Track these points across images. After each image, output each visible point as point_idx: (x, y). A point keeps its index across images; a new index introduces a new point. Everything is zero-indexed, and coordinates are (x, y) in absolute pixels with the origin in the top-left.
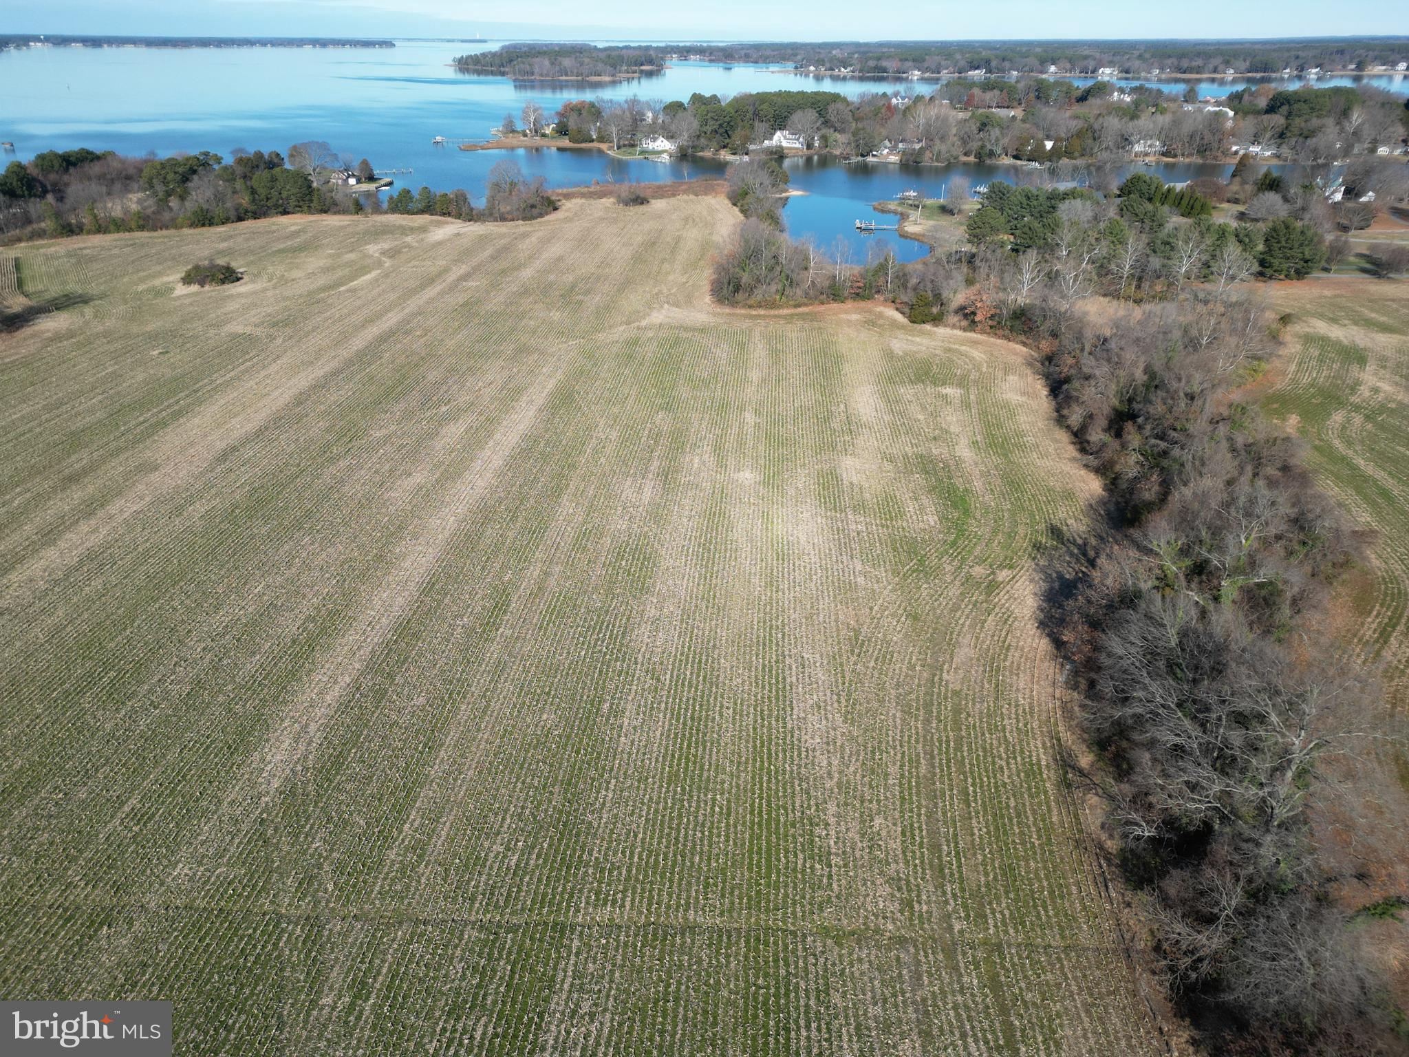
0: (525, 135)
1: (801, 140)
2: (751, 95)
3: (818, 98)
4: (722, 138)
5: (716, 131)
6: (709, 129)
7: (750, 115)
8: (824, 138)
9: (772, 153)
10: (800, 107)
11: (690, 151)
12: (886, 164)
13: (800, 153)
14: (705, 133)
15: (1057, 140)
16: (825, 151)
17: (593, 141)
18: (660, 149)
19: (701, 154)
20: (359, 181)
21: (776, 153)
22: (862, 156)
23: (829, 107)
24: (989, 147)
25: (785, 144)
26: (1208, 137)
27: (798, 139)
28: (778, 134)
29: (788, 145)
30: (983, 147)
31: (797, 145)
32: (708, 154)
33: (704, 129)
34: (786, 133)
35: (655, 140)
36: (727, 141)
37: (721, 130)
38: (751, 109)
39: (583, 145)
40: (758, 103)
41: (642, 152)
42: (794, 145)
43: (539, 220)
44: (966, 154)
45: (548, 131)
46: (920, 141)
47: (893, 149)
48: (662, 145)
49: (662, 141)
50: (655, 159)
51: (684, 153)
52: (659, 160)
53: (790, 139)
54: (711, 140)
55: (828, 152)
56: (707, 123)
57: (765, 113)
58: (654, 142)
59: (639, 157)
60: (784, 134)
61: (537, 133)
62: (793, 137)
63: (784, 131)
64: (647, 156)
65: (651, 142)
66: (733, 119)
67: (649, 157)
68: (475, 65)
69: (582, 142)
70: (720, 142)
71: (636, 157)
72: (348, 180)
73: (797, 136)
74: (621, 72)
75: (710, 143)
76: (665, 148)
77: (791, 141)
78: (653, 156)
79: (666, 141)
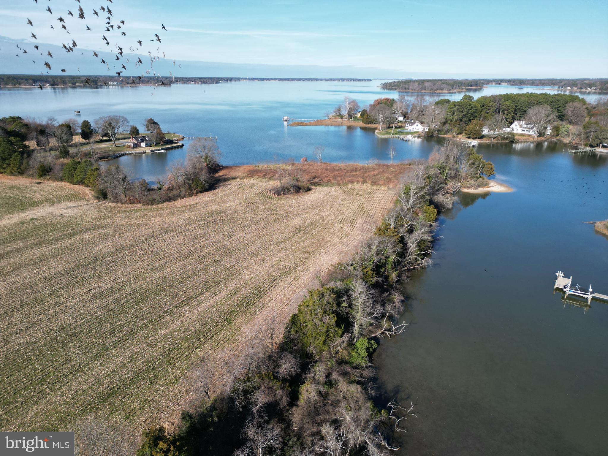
0: (342, 118)
1: (535, 129)
3: (558, 98)
4: (463, 126)
5: (461, 121)
6: (455, 117)
8: (556, 129)
9: (503, 138)
10: (539, 104)
11: (436, 133)
13: (531, 139)
14: (451, 121)
16: (555, 139)
18: (415, 130)
19: (445, 136)
20: (147, 145)
21: (507, 138)
22: (592, 146)
23: (567, 105)
25: (519, 131)
27: (532, 128)
28: (516, 123)
29: (523, 132)
31: (531, 133)
32: (449, 136)
33: (451, 118)
34: (522, 123)
35: (413, 124)
36: (468, 127)
37: (465, 119)
40: (502, 100)
41: (398, 133)
42: (528, 133)
43: (166, 203)
45: (359, 116)
48: (417, 128)
49: (417, 125)
50: (403, 138)
51: (430, 135)
52: (405, 139)
53: (526, 128)
54: (455, 126)
55: (558, 140)
56: (454, 113)
57: (507, 108)
58: (412, 125)
59: (393, 136)
60: (521, 124)
61: (351, 116)
62: (529, 126)
63: (521, 122)
64: (398, 136)
65: (410, 125)
66: (478, 111)
67: (400, 136)
68: (389, 86)
69: (369, 124)
70: (462, 128)
71: (390, 136)
72: (140, 144)
73: (532, 126)
74: (455, 89)
75: (453, 129)
76: (418, 130)
77: (526, 130)
78: (403, 136)
79: (420, 126)
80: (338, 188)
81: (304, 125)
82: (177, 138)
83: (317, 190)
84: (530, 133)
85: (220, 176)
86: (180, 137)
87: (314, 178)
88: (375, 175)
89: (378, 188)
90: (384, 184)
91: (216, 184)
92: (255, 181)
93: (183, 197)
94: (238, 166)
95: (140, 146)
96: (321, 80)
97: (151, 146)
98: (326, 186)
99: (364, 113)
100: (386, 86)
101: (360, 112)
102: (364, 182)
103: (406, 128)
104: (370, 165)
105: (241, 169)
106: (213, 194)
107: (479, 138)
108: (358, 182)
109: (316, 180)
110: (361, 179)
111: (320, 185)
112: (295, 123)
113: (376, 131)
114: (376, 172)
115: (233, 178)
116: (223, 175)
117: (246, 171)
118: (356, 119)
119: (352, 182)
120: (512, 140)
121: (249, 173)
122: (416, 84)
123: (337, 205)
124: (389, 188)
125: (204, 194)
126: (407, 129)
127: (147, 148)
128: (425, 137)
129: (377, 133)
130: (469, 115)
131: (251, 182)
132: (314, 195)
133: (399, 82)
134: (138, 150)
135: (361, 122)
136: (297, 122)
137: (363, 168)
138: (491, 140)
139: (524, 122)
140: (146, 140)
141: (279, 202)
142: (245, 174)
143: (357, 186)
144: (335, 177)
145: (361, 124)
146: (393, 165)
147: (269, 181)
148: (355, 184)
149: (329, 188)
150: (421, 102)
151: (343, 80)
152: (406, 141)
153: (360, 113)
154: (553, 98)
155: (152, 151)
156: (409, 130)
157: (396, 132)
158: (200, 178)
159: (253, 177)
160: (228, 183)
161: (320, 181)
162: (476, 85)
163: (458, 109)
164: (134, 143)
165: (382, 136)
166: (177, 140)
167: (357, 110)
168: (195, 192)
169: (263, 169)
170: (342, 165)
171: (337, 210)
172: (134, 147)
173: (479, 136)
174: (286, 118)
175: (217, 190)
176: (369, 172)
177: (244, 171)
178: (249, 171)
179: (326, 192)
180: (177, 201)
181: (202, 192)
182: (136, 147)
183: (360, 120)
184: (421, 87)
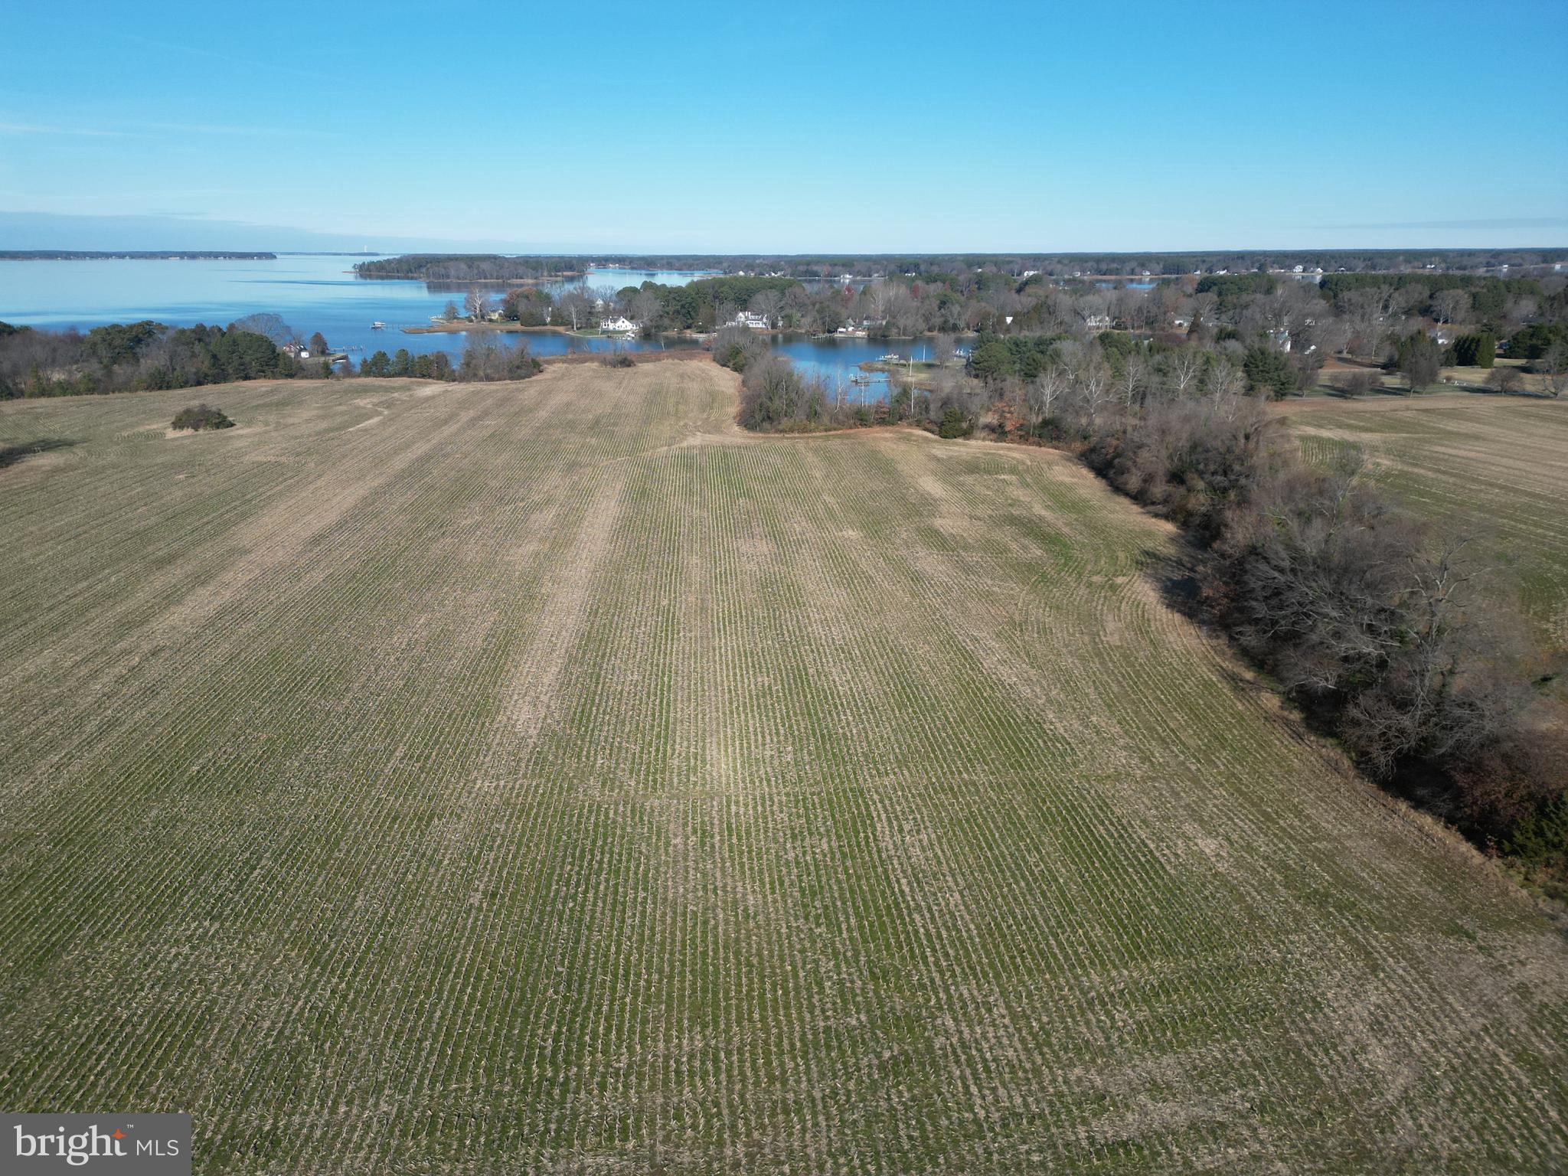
0: (471, 321)
1: (764, 319)
3: (775, 282)
4: (685, 319)
5: (679, 314)
6: (671, 309)
7: (710, 298)
8: (788, 318)
10: (758, 290)
11: (653, 330)
12: (854, 339)
13: (765, 333)
14: (668, 313)
15: (1015, 315)
16: (790, 330)
17: (545, 324)
18: (622, 329)
19: (664, 333)
20: (311, 355)
22: (829, 332)
24: (952, 321)
25: (749, 324)
26: (1154, 310)
28: (741, 314)
29: (752, 325)
30: (945, 322)
31: (761, 325)
32: (672, 333)
37: (684, 311)
38: (711, 292)
39: (537, 328)
40: (717, 286)
41: (604, 332)
42: (757, 325)
44: (930, 330)
45: (495, 316)
46: (884, 318)
47: (858, 326)
48: (624, 325)
49: (623, 322)
51: (647, 331)
53: (753, 319)
54: (673, 320)
55: (793, 330)
56: (671, 303)
57: (725, 295)
58: (614, 323)
59: (602, 336)
60: (747, 315)
62: (756, 317)
63: (747, 312)
65: (610, 324)
66: (692, 301)
70: (682, 323)
71: (599, 336)
73: (760, 317)
75: (673, 323)
76: (627, 329)
77: (754, 322)
79: (627, 323)
96: (121, 256)
100: (368, 269)
128: (640, 337)
130: (688, 304)
133: (399, 260)
139: (750, 313)
151: (193, 256)
156: (611, 329)
162: (571, 268)
184: (476, 271)
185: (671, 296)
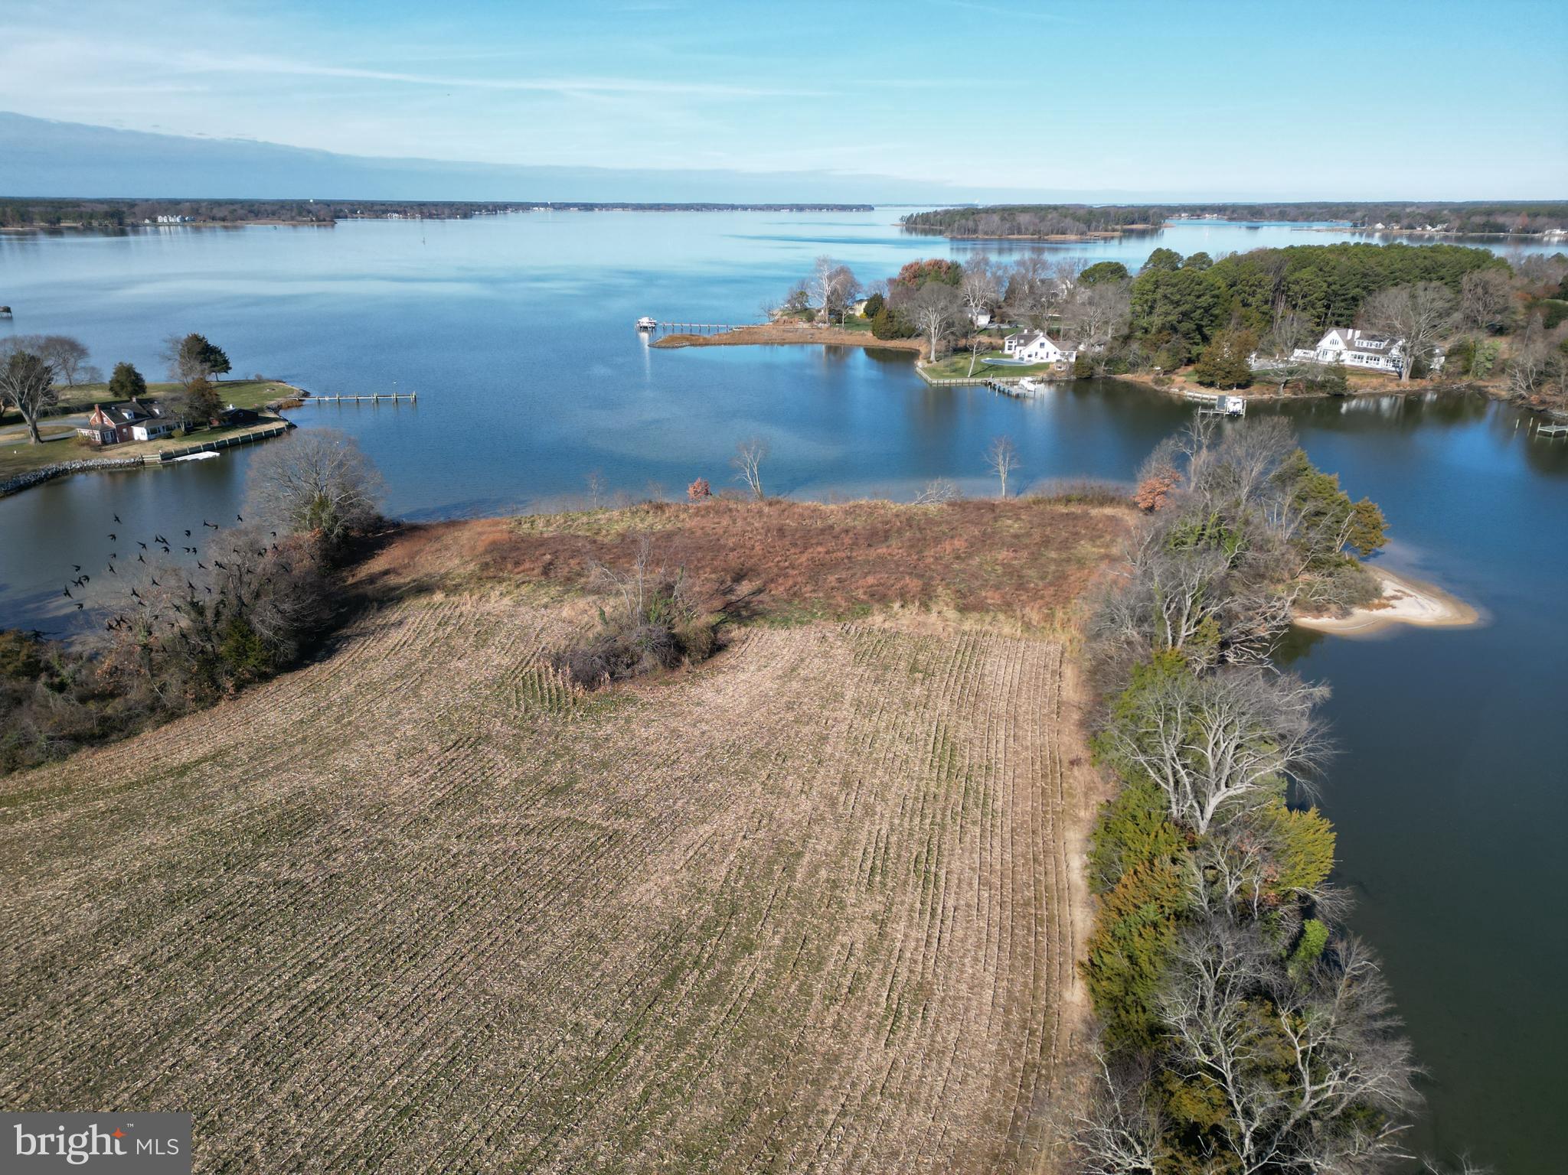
1: (1395, 352)
2: (1275, 251)
3: (1441, 258)
4: (1185, 343)
5: (1174, 329)
6: (1157, 320)
7: (1265, 293)
8: (1459, 353)
9: (1312, 385)
10: (1394, 279)
11: (1101, 370)
13: (1392, 387)
14: (1146, 331)
16: (1460, 383)
18: (1035, 360)
19: (1128, 377)
20: (153, 433)
21: (1322, 386)
23: (1463, 279)
25: (1348, 359)
27: (1385, 352)
28: (1334, 335)
29: (1357, 363)
31: (1382, 364)
32: (1142, 378)
33: (1144, 322)
34: (1355, 334)
35: (1028, 339)
36: (1195, 350)
38: (1270, 280)
40: (1288, 266)
42: (1372, 364)
48: (1042, 352)
49: (1042, 345)
50: (1007, 388)
51: (1086, 375)
52: (1015, 390)
53: (1365, 350)
54: (1156, 347)
55: (1469, 386)
56: (1152, 308)
57: (1305, 289)
58: (1025, 344)
59: (973, 380)
60: (1349, 337)
61: (837, 316)
62: (1374, 345)
63: (1350, 331)
64: (990, 380)
65: (1019, 345)
66: (1221, 300)
67: (995, 381)
68: (924, 225)
69: (892, 338)
70: (1178, 353)
71: (966, 381)
72: (130, 432)
73: (1383, 345)
74: (1096, 230)
75: (1152, 354)
76: (1045, 361)
77: (1365, 355)
78: (1004, 379)
79: (1050, 346)
80: (832, 629)
81: (701, 345)
82: (281, 400)
83: (752, 647)
84: (1378, 367)
85: (372, 579)
86: (294, 397)
87: (738, 578)
88: (958, 558)
89: (987, 627)
90: (1007, 607)
91: (342, 621)
92: (507, 601)
93: (173, 715)
94: (451, 524)
95: (128, 439)
96: (745, 208)
97: (170, 437)
98: (786, 623)
99: (875, 305)
100: (915, 222)
101: (861, 301)
102: (926, 598)
103: (1007, 352)
104: (932, 508)
105: (465, 535)
106: (313, 688)
107: (1239, 386)
108: (905, 598)
109: (745, 588)
110: (914, 584)
111: (762, 614)
112: (673, 339)
113: (920, 364)
114: (959, 544)
115: (422, 589)
116: (386, 573)
117: (481, 547)
118: (852, 322)
119: (880, 597)
120: (1339, 390)
121: (488, 559)
122: (996, 218)
123: (842, 746)
124: (1027, 626)
125: (272, 687)
126: (1011, 356)
127: (152, 443)
128: (1068, 382)
129: (924, 369)
130: (1199, 311)
131: (488, 607)
132: (742, 676)
133: (947, 212)
134: (117, 456)
135: (870, 334)
136: (677, 333)
137: (910, 522)
138: (1277, 393)
139: (1358, 333)
140: (152, 416)
141: (588, 728)
142: (471, 567)
143: (905, 618)
144: (817, 570)
145: (869, 338)
146: (1013, 505)
147: (558, 600)
148: (896, 606)
149: (797, 634)
150: (1035, 271)
151: (801, 208)
152: (1018, 396)
153: (864, 304)
154: (1425, 258)
155: (166, 456)
156: (1016, 357)
157: (979, 368)
158: (255, 620)
159: (501, 581)
160: (394, 616)
161: (760, 591)
162: (1145, 219)
163: (1165, 297)
164: (104, 430)
165: (941, 381)
166: (276, 410)
167: (853, 296)
168: (229, 685)
169: (550, 532)
170: (832, 507)
171: (846, 783)
172: (104, 443)
173: (1242, 380)
174: (645, 321)
175: (337, 661)
176: (937, 540)
177: (473, 548)
178: (494, 547)
179: (788, 655)
180: (134, 744)
181: (265, 678)
182: (114, 442)
183: (866, 325)
184: (1007, 226)
185: (1160, 291)
